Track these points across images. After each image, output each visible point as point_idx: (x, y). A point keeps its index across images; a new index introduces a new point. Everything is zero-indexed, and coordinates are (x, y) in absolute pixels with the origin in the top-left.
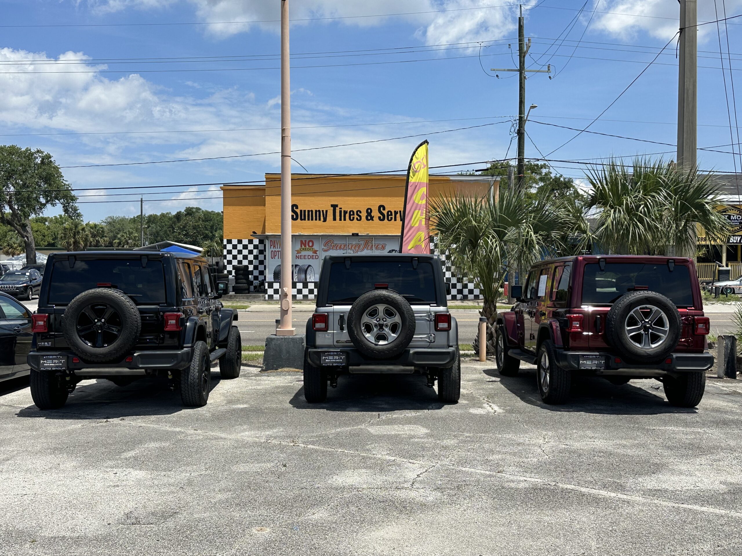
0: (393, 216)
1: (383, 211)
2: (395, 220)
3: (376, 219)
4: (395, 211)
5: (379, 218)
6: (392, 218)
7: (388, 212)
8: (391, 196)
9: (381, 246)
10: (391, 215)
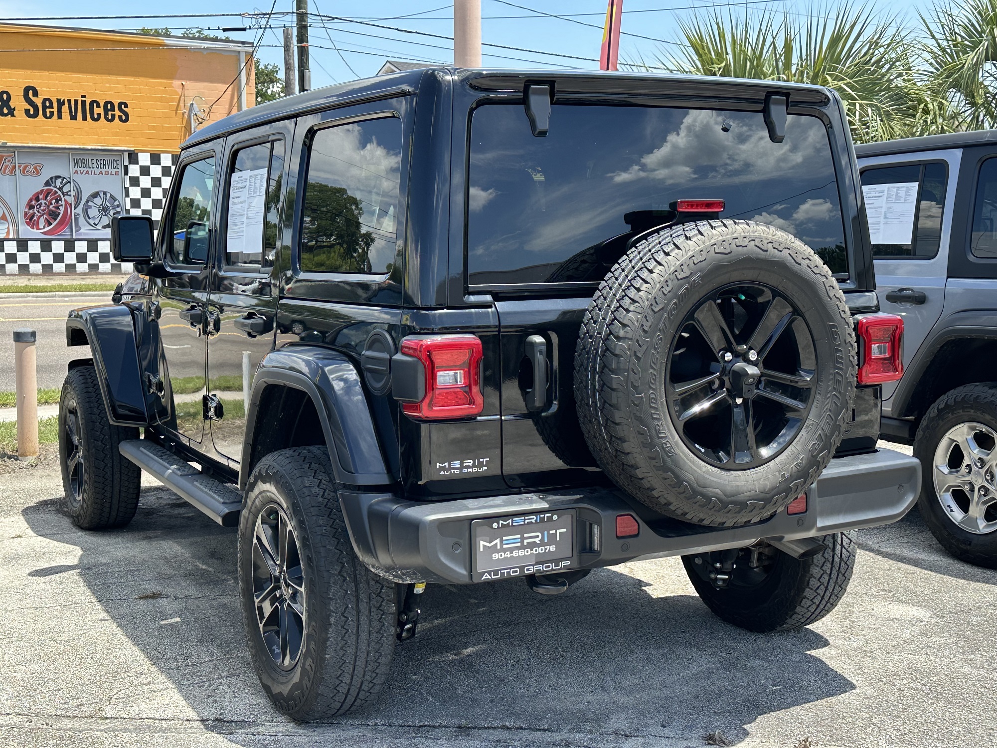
0: (55, 110)
1: (34, 99)
2: (60, 117)
3: (20, 113)
4: (58, 100)
5: (27, 111)
6: (52, 113)
7: (45, 100)
8: (48, 70)
9: (32, 169)
10: (51, 106)
